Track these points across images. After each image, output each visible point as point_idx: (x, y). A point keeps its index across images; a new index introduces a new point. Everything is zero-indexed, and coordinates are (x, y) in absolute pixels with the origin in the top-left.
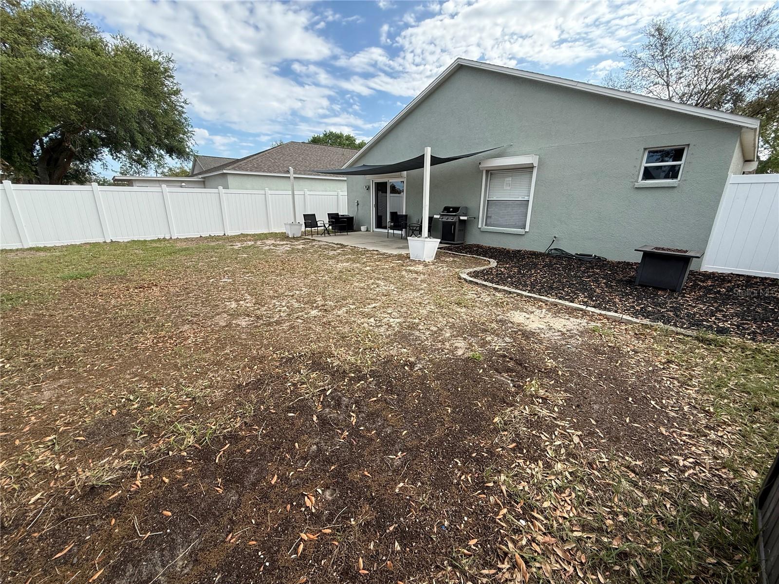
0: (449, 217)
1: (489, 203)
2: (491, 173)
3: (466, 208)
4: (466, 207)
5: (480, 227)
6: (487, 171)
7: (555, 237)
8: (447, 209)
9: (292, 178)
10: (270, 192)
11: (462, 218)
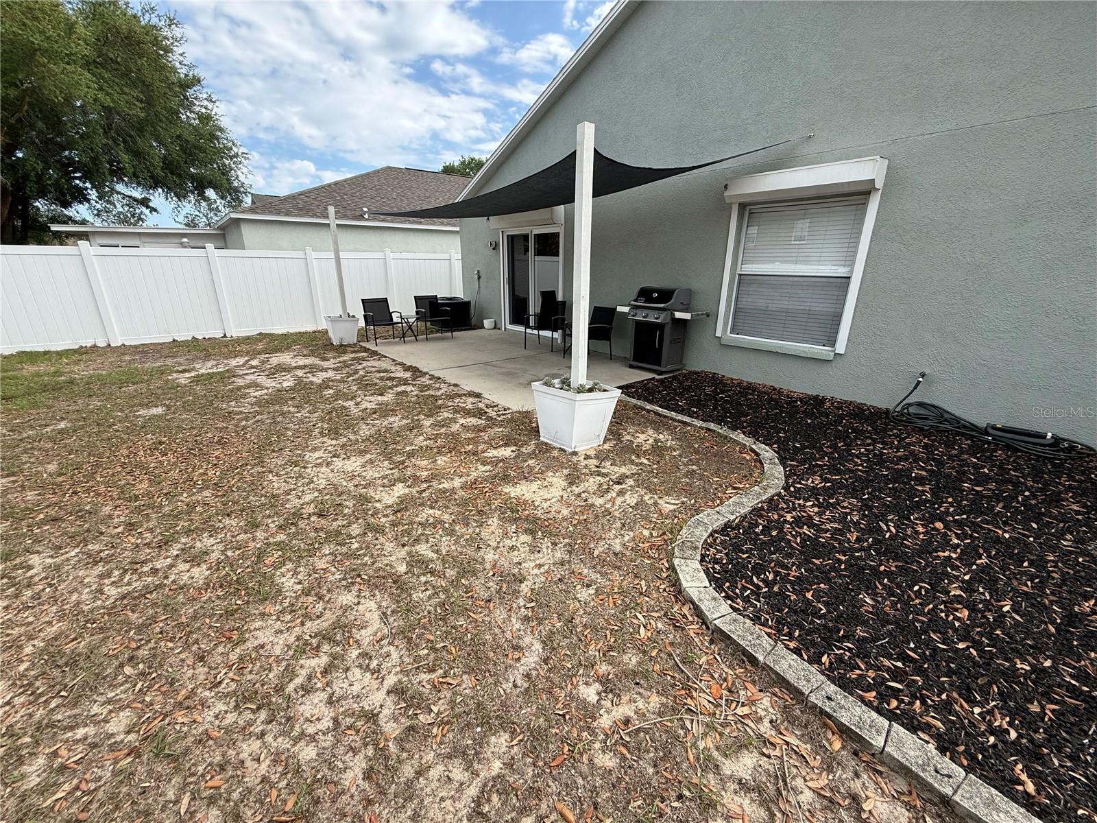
0: (651, 313)
1: (743, 280)
2: (752, 209)
3: (689, 293)
4: (690, 290)
5: (718, 334)
6: (742, 206)
7: (923, 375)
8: (645, 294)
9: (333, 226)
10: (314, 254)
11: (678, 315)
